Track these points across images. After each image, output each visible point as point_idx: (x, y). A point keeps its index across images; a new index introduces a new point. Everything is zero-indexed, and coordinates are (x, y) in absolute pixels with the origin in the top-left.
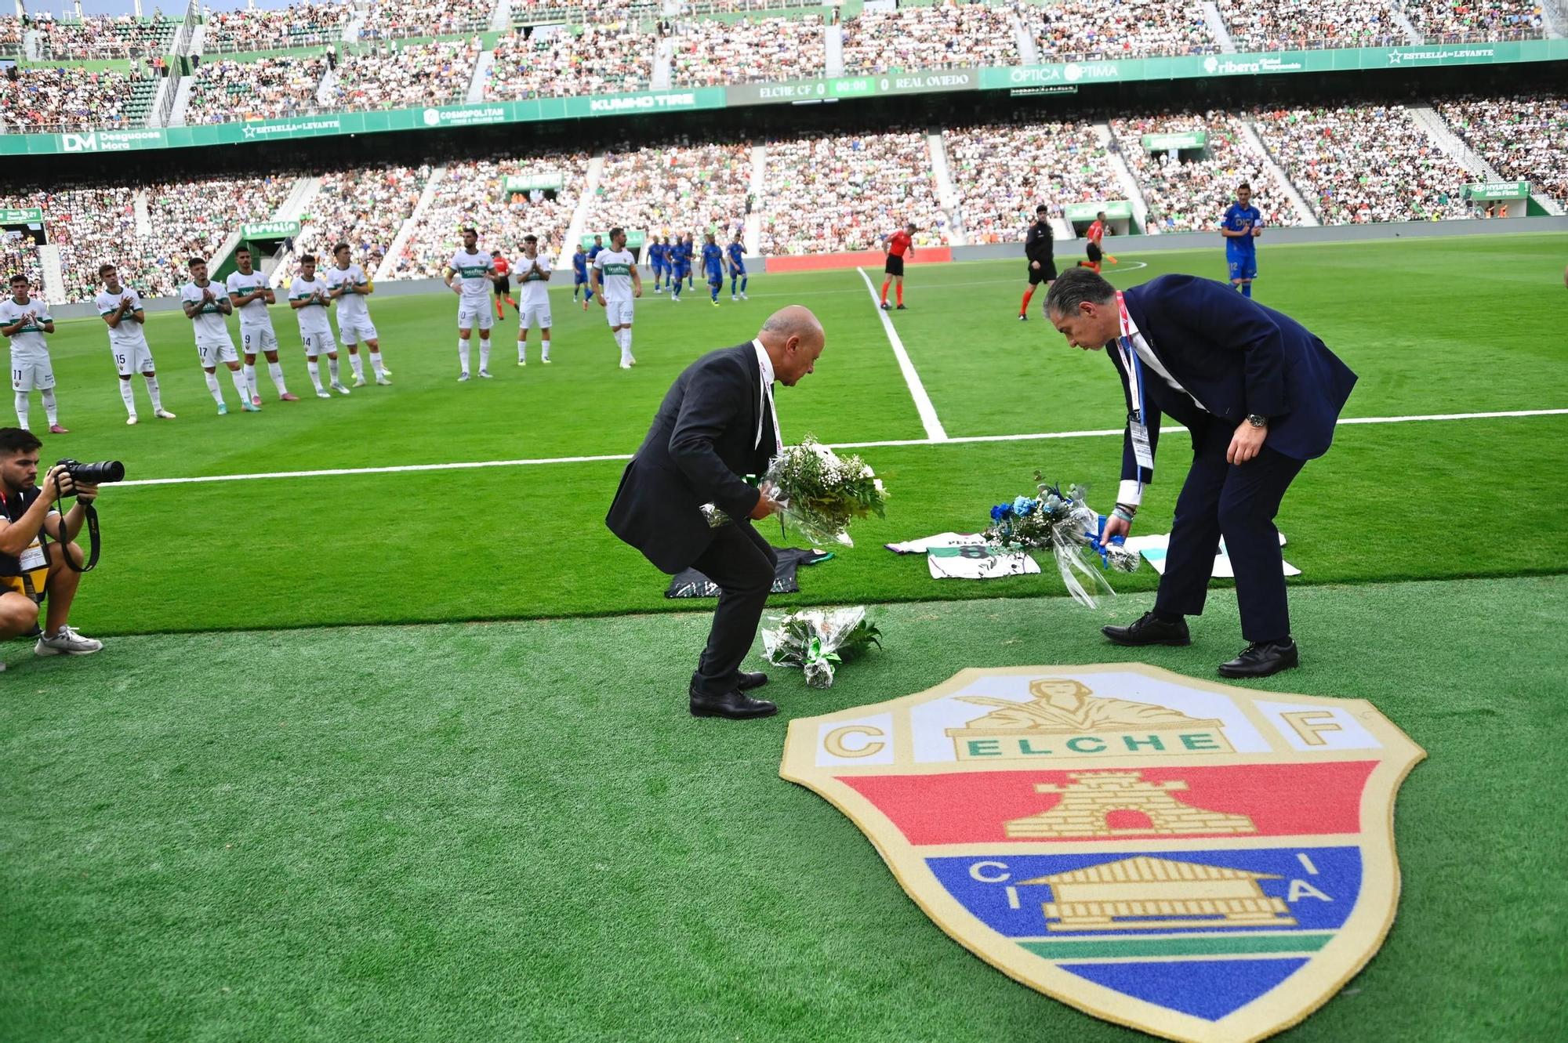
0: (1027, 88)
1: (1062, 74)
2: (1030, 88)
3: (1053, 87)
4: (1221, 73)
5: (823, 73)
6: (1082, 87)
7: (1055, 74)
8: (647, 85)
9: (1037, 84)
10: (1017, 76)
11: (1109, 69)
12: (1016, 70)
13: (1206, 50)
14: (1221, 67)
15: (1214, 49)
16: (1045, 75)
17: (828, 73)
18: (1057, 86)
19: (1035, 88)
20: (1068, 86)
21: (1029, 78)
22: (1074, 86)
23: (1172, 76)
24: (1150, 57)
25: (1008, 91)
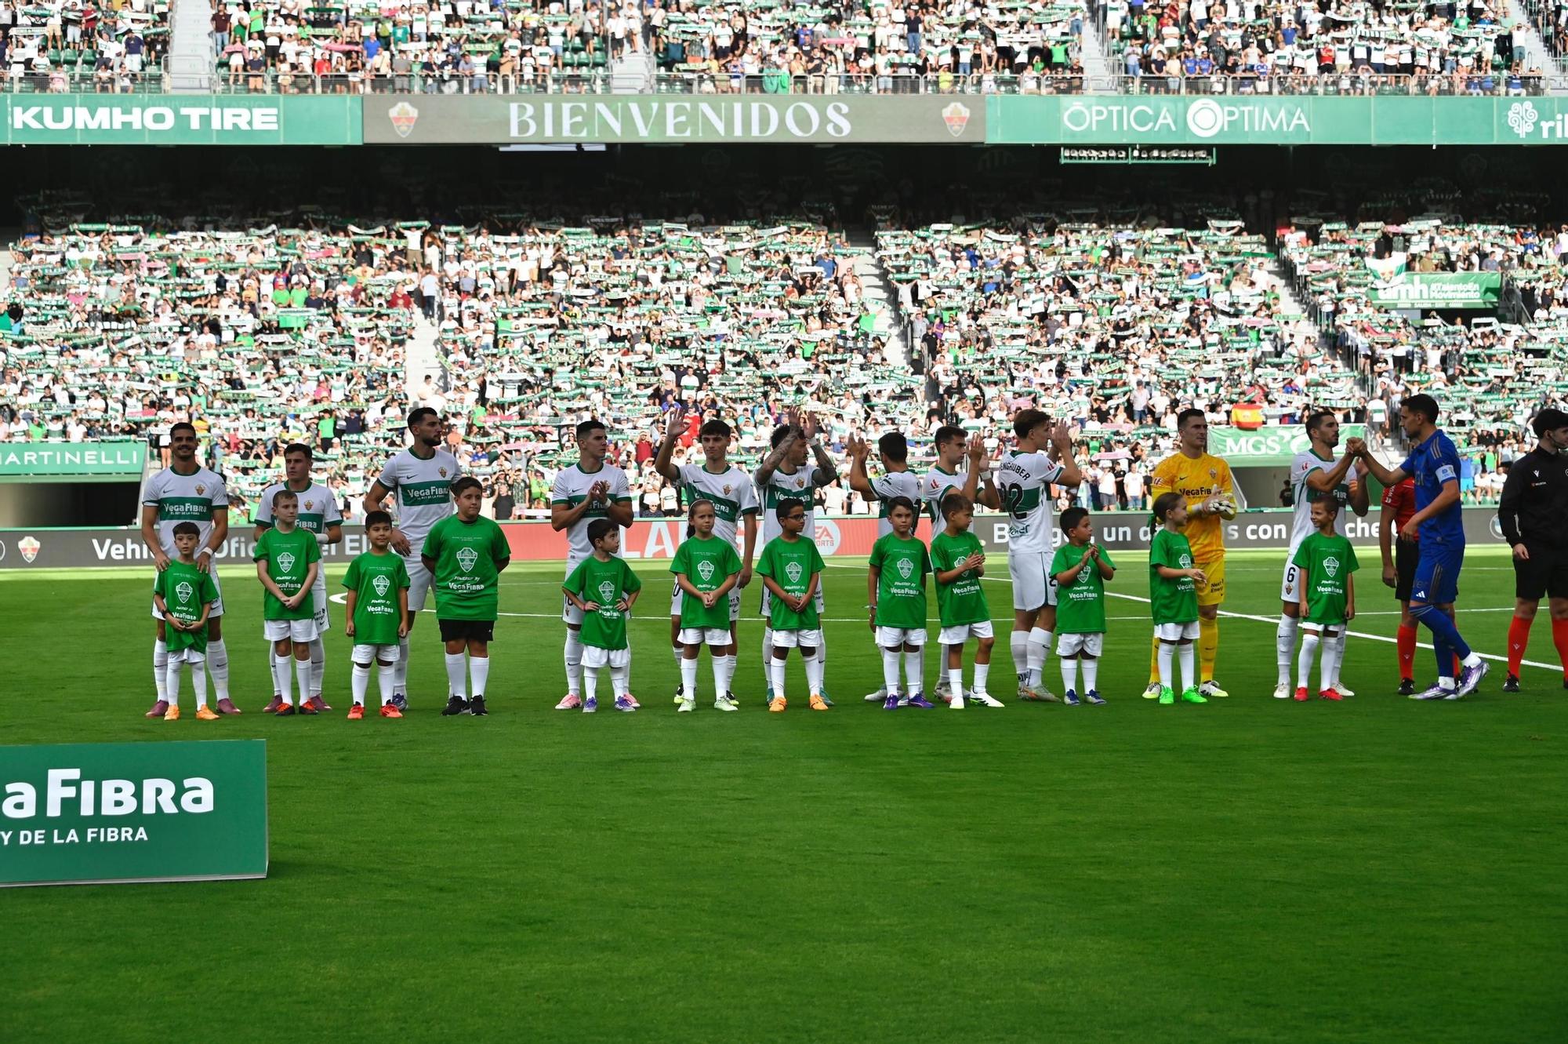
0: (1099, 147)
1: (1181, 120)
2: (1107, 147)
3: (1161, 147)
4: (1545, 138)
5: (606, 80)
6: (1227, 152)
7: (1166, 119)
8: (158, 79)
9: (1125, 141)
10: (1077, 118)
11: (1291, 114)
12: (1072, 104)
13: (1508, 84)
14: (1545, 126)
15: (1525, 81)
16: (1142, 118)
17: (614, 83)
18: (1168, 148)
19: (1118, 148)
20: (1195, 147)
21: (1105, 125)
22: (1208, 148)
23: (1435, 139)
24: (1380, 93)
25: (1054, 150)
